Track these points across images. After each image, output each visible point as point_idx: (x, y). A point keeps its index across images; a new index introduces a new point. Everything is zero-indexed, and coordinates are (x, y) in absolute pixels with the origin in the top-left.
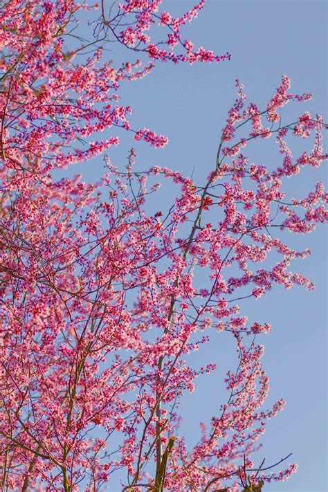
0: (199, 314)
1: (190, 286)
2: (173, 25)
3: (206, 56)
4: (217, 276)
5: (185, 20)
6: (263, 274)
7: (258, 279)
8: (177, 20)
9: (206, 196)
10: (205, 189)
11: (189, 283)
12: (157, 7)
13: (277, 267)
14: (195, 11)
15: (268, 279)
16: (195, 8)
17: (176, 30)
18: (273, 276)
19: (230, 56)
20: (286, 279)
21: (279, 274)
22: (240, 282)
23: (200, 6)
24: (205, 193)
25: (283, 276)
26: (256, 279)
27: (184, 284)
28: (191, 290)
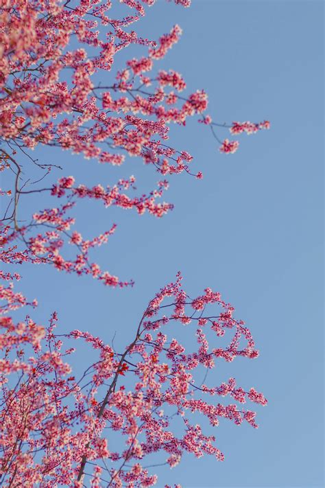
0: (113, 478)
1: (106, 449)
2: (83, 246)
3: (110, 281)
4: (133, 441)
5: (95, 243)
6: (174, 441)
7: (169, 446)
8: (87, 242)
9: (124, 362)
10: (124, 356)
11: (104, 446)
12: (69, 226)
13: (188, 436)
14: (106, 236)
15: (179, 447)
16: (106, 233)
17: (84, 251)
18: (183, 444)
19: (133, 283)
20: (197, 448)
21: (190, 443)
22: (150, 448)
23: (111, 232)
24: (123, 360)
25: (193, 444)
26: (167, 447)
27: (100, 446)
28: (106, 453)
